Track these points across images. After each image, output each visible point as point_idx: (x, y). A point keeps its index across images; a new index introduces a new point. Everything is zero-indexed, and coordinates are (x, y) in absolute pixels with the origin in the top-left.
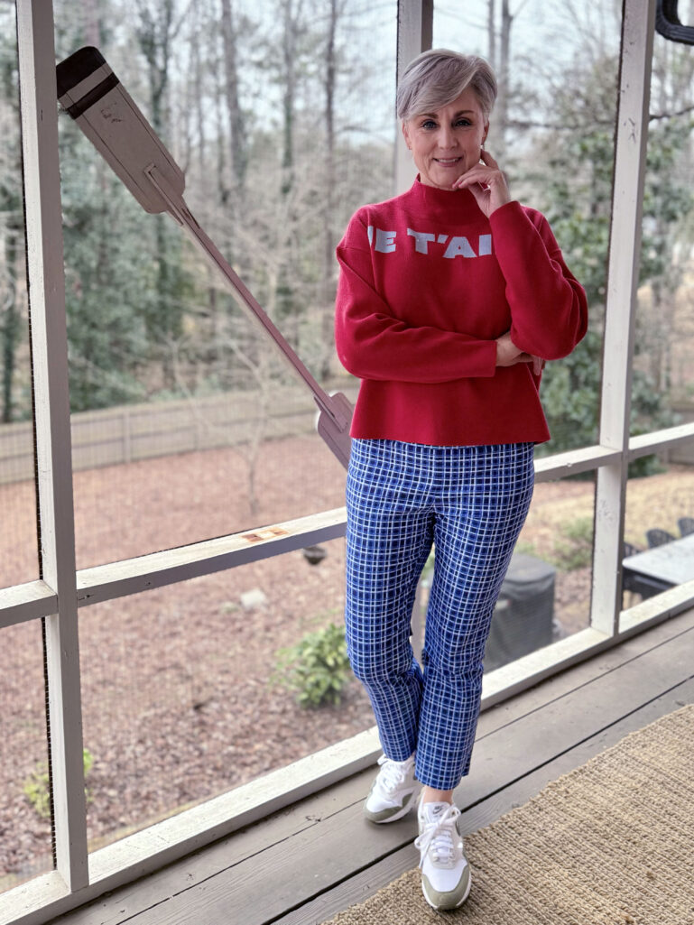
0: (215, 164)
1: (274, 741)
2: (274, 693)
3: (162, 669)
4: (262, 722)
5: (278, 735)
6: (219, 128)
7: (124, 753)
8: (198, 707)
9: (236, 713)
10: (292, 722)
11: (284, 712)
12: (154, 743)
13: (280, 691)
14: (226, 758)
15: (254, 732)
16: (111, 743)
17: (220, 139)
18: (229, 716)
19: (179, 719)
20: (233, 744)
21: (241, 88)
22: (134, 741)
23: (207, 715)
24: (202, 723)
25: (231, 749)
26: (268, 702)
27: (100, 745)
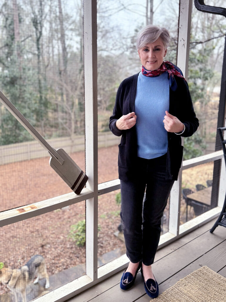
0: (57, 63)
1: (68, 258)
2: (69, 241)
3: (32, 232)
4: (64, 251)
5: (69, 256)
6: (58, 50)
7: (17, 262)
8: (42, 246)
9: (56, 248)
10: (74, 251)
11: (72, 248)
12: (27, 259)
13: (71, 240)
14: (51, 265)
15: (61, 255)
16: (13, 259)
17: (59, 54)
18: (53, 249)
19: (36, 251)
20: (54, 259)
21: (66, 37)
22: (20, 258)
23: (46, 249)
24: (44, 252)
25: (53, 261)
26: (67, 245)
27: (9, 260)
